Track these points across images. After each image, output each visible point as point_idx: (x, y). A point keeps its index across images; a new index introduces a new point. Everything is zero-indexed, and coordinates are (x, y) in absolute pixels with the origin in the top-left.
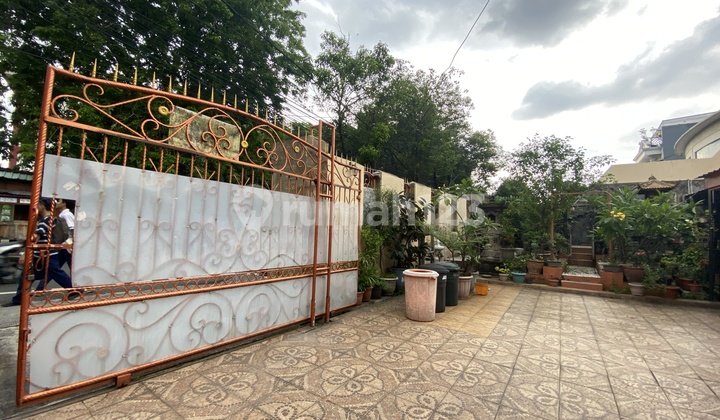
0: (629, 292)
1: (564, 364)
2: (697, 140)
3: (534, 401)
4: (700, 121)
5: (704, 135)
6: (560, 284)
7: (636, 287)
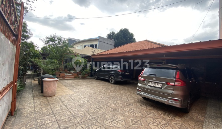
0: (79, 77)
2: (76, 45)
6: (65, 78)
7: (80, 76)
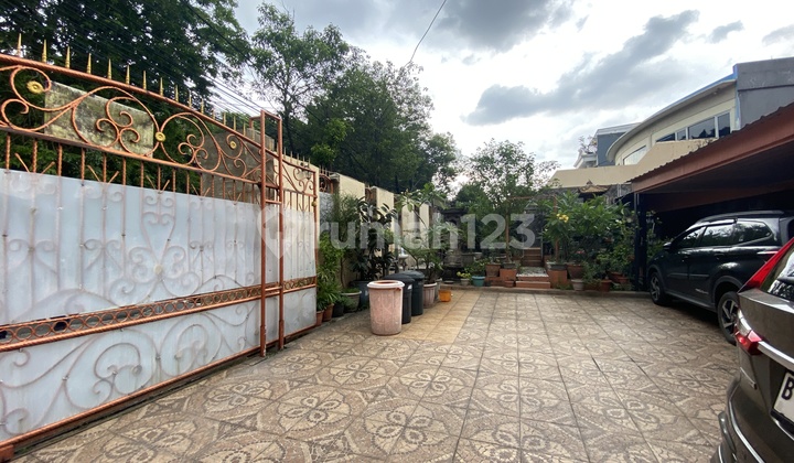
0: (572, 288)
1: (522, 360)
2: (625, 148)
3: (498, 400)
4: (628, 131)
5: (630, 144)
6: (515, 285)
7: (577, 283)
